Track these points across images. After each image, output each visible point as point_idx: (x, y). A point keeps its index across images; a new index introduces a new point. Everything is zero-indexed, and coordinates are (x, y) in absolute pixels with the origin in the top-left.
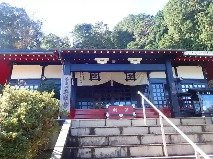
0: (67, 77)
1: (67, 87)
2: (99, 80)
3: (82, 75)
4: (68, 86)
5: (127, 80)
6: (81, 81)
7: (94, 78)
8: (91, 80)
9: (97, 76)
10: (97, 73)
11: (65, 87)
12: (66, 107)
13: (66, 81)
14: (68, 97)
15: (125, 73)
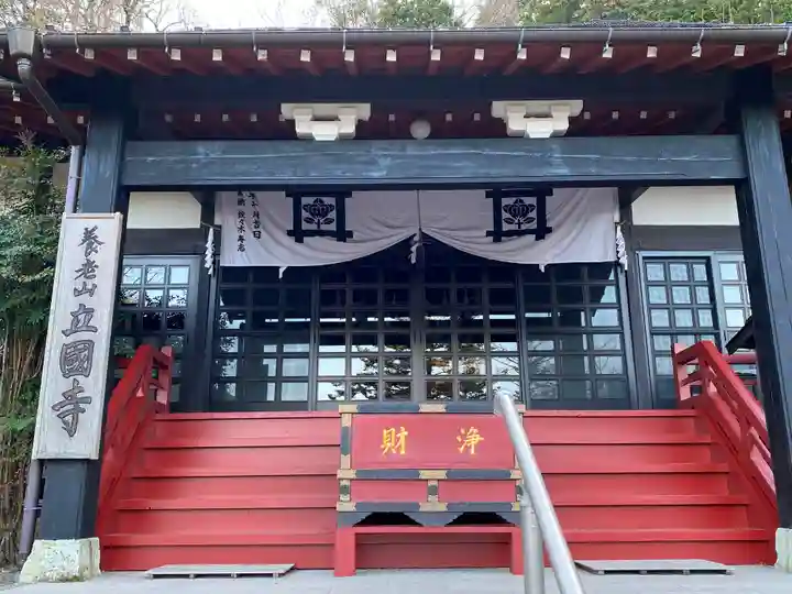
0: (90, 224)
1: (91, 292)
2: (342, 235)
3: (248, 209)
4: (95, 286)
5: (497, 235)
6: (241, 239)
7: (314, 227)
8: (298, 234)
9: (333, 215)
10: (330, 201)
11: (77, 293)
12: (76, 420)
13: (87, 254)
14: (89, 359)
15: (488, 195)
